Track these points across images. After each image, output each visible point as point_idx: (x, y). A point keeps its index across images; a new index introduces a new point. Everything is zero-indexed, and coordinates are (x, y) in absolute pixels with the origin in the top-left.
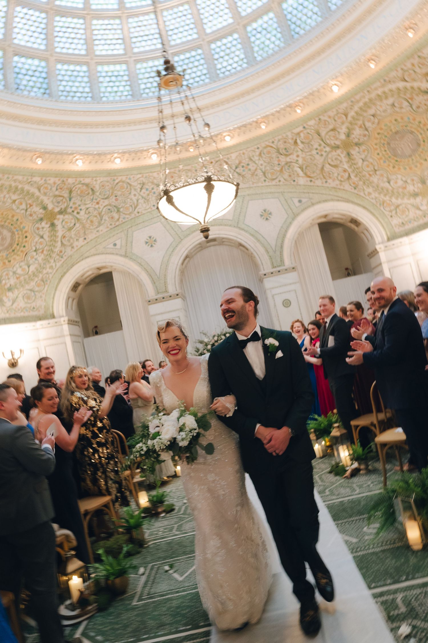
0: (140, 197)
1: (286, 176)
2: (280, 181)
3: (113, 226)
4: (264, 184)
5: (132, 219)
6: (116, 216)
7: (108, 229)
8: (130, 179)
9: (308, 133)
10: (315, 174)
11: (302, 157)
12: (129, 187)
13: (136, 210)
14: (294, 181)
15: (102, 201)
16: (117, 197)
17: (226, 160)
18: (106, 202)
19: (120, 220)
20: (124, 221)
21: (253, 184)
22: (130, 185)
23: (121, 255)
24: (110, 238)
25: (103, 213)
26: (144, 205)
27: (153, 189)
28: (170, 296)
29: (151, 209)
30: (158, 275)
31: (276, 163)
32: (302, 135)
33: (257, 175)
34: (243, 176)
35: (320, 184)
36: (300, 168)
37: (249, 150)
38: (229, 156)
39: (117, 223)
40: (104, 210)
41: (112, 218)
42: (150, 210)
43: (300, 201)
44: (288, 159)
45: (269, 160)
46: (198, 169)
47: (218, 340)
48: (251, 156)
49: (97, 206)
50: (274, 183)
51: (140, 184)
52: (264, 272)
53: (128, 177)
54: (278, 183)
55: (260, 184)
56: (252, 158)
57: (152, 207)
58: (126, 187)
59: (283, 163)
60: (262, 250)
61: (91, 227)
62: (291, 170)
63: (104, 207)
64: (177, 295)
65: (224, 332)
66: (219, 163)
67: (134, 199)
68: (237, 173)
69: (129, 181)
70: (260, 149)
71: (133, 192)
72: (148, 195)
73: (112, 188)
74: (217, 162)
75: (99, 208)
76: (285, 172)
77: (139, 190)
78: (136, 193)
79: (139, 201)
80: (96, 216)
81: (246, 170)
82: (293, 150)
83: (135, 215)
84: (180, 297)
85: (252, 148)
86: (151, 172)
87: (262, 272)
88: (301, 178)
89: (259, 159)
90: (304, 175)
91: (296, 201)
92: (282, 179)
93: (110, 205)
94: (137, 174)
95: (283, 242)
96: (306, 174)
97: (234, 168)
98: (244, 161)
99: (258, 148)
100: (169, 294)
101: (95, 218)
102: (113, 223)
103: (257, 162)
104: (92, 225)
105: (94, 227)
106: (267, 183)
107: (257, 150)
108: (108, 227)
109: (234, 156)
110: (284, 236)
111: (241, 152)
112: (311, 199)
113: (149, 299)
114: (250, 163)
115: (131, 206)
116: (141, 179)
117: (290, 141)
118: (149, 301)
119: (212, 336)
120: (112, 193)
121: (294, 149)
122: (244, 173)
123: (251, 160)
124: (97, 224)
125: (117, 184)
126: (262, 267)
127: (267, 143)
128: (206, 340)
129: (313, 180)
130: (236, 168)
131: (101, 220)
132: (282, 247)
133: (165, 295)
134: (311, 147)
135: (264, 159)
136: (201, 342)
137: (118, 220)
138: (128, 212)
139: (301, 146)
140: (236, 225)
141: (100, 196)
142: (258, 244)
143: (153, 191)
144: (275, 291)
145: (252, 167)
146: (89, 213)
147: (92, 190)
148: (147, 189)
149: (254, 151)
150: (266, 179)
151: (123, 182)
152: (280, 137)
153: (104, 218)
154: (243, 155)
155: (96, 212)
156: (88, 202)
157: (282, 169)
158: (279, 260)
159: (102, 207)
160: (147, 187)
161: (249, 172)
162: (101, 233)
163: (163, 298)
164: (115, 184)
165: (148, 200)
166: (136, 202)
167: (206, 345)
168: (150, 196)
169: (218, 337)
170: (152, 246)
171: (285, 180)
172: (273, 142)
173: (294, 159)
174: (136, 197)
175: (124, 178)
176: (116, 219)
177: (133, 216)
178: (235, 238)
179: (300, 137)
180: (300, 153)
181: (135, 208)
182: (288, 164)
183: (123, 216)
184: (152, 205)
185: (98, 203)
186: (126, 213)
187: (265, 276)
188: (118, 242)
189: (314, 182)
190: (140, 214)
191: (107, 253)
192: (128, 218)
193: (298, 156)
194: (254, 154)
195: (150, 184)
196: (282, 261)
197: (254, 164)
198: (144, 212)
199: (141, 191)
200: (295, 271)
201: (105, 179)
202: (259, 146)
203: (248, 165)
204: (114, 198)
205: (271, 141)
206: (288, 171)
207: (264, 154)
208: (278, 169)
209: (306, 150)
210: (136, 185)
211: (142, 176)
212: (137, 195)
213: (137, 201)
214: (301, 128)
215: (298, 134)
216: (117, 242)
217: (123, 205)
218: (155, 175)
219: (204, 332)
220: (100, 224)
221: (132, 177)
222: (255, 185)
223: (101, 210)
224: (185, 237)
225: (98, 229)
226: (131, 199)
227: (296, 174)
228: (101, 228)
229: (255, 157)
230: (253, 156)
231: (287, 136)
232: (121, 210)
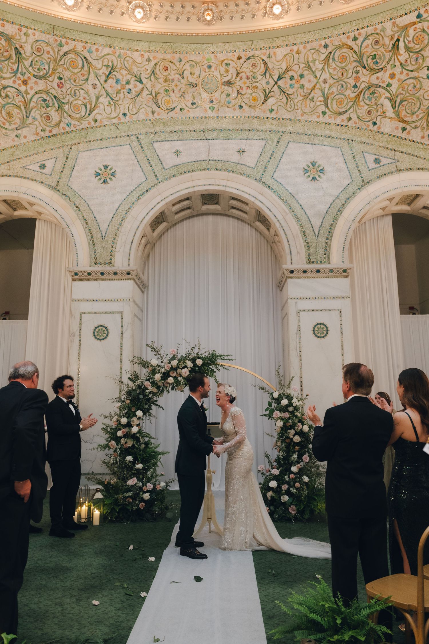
0: (103, 92)
1: (362, 111)
2: (350, 119)
3: (48, 134)
4: (320, 119)
5: (82, 129)
6: (55, 117)
7: (38, 138)
8: (90, 52)
9: (424, 30)
10: (414, 118)
11: (399, 80)
12: (86, 67)
13: (93, 115)
14: (375, 124)
15: (33, 79)
16: (62, 81)
17: (265, 58)
18: (41, 85)
19: (62, 125)
20: (67, 129)
21: (302, 115)
22: (89, 64)
23: (49, 186)
24: (37, 154)
25: (32, 104)
26: (108, 110)
27: (128, 83)
28: (115, 274)
29: (119, 119)
30: (104, 232)
31: (352, 82)
32: (411, 32)
33: (312, 100)
34: (288, 96)
35: (418, 139)
36: (390, 100)
37: (309, 46)
38: (271, 51)
39: (55, 131)
40: (35, 99)
41: (48, 118)
42: (116, 121)
43: (377, 161)
44: (374, 80)
45: (340, 74)
46: (214, 66)
47: (178, 367)
48: (310, 59)
49: (23, 88)
50: (338, 120)
51: (107, 66)
52: (291, 267)
53: (88, 46)
54: (345, 123)
55: (314, 118)
56: (311, 65)
57: (121, 116)
58: (80, 66)
59: (363, 86)
60: (295, 228)
61: (7, 126)
62: (373, 100)
63: (36, 93)
64: (128, 274)
65: (194, 355)
66: (252, 61)
67: (93, 93)
68: (279, 87)
69: (87, 55)
70: (329, 50)
71: (92, 80)
72: (118, 92)
73: (55, 60)
74: (248, 59)
75: (26, 92)
76: (362, 103)
77: (103, 78)
78: (97, 83)
79: (101, 100)
80: (19, 107)
81: (297, 86)
82: (388, 63)
83: (89, 123)
84: (133, 279)
85: (316, 45)
86: (130, 50)
87: (287, 266)
88: (388, 120)
89: (323, 69)
90: (393, 116)
91: (370, 159)
92: (354, 117)
93: (47, 92)
94: (105, 46)
95: (334, 222)
96: (398, 114)
97: (276, 78)
98: (295, 68)
99: (326, 46)
100: (114, 269)
101: (16, 110)
102: (48, 129)
103: (318, 74)
104: (10, 122)
105: (13, 126)
106: (326, 119)
107: (323, 50)
108: (37, 134)
109: (280, 53)
110: (339, 213)
111: (295, 48)
112: (398, 161)
113: (76, 269)
114: (305, 73)
115: (85, 106)
116: (110, 57)
117: (387, 41)
118: (76, 274)
119: (170, 356)
120: (54, 70)
121: (390, 59)
122: (291, 91)
123: (309, 67)
124: (18, 121)
125: (65, 54)
126: (288, 257)
127: (344, 38)
128: (154, 362)
129: (408, 127)
130: (280, 78)
131: (27, 117)
132: (331, 231)
133: (108, 268)
134: (420, 61)
135: (331, 71)
136: (145, 364)
137: (58, 124)
138: (78, 116)
139: (403, 56)
140: (258, 178)
141: (30, 69)
142: (290, 217)
143: (128, 87)
144: (303, 305)
145: (308, 81)
146: (7, 96)
147: (18, 53)
148: (117, 81)
149: (317, 50)
150: (327, 111)
151: (77, 54)
152: (370, 30)
153: (32, 114)
154: (296, 56)
155: (20, 98)
156: (8, 75)
157: (358, 96)
158: (322, 252)
159: (32, 92)
160: (119, 76)
161: (301, 91)
162: (23, 141)
163: (102, 274)
164: (62, 53)
165: (116, 103)
166: (94, 100)
167: (154, 372)
168: (121, 95)
169: (179, 361)
170: (105, 182)
171: (358, 117)
172: (355, 39)
173: (384, 82)
174: (96, 91)
175: (79, 47)
176: (53, 123)
177: (85, 124)
178: (253, 199)
179: (406, 35)
180: (398, 70)
181: (91, 111)
182: (372, 90)
183: (67, 120)
184: (122, 112)
185: (25, 83)
186: (73, 115)
187: (292, 275)
188: (49, 164)
189: (409, 133)
190: (97, 124)
191: (25, 178)
192: (75, 126)
193: (392, 76)
194: (316, 56)
195: (124, 72)
196: (327, 255)
197: (312, 78)
198: (105, 122)
199: (106, 81)
200: (348, 277)
201: (44, 37)
202: (328, 41)
203: (302, 76)
204: (57, 81)
205: (352, 35)
206: (367, 102)
207: (334, 59)
208: (353, 95)
209: (410, 68)
210: (100, 66)
211: (114, 53)
212: (99, 86)
213: (97, 98)
214: (412, 17)
215: (406, 28)
216: (46, 163)
217: (71, 99)
218: (137, 56)
219: (155, 345)
220: (23, 125)
221: (94, 48)
222: (305, 117)
223: (29, 97)
224: (166, 179)
225: (19, 132)
226: (87, 93)
227: (380, 110)
228: (24, 132)
229: (317, 62)
230: (314, 61)
231: (384, 30)
232: (66, 107)
